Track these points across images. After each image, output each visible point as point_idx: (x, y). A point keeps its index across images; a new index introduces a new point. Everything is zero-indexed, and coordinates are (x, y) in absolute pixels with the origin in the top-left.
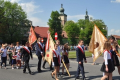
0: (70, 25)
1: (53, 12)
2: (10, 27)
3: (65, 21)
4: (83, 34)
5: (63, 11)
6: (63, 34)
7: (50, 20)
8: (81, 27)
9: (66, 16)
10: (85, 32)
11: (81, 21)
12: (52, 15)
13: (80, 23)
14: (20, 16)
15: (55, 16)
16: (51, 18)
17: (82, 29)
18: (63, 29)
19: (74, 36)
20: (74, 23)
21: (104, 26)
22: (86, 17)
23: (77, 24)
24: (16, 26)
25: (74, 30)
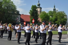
0: (43, 14)
1: (33, 6)
2: (6, 14)
3: (40, 12)
4: (51, 20)
5: (39, 5)
6: (38, 19)
7: (31, 11)
8: (50, 16)
9: (41, 8)
10: (53, 19)
11: (50, 12)
12: (32, 7)
13: (50, 13)
14: (12, 7)
15: (34, 8)
16: (31, 10)
17: (51, 17)
18: (39, 16)
19: (46, 21)
20: (46, 13)
21: (65, 15)
22: (54, 10)
23: (48, 13)
24: (9, 13)
25: (46, 17)
